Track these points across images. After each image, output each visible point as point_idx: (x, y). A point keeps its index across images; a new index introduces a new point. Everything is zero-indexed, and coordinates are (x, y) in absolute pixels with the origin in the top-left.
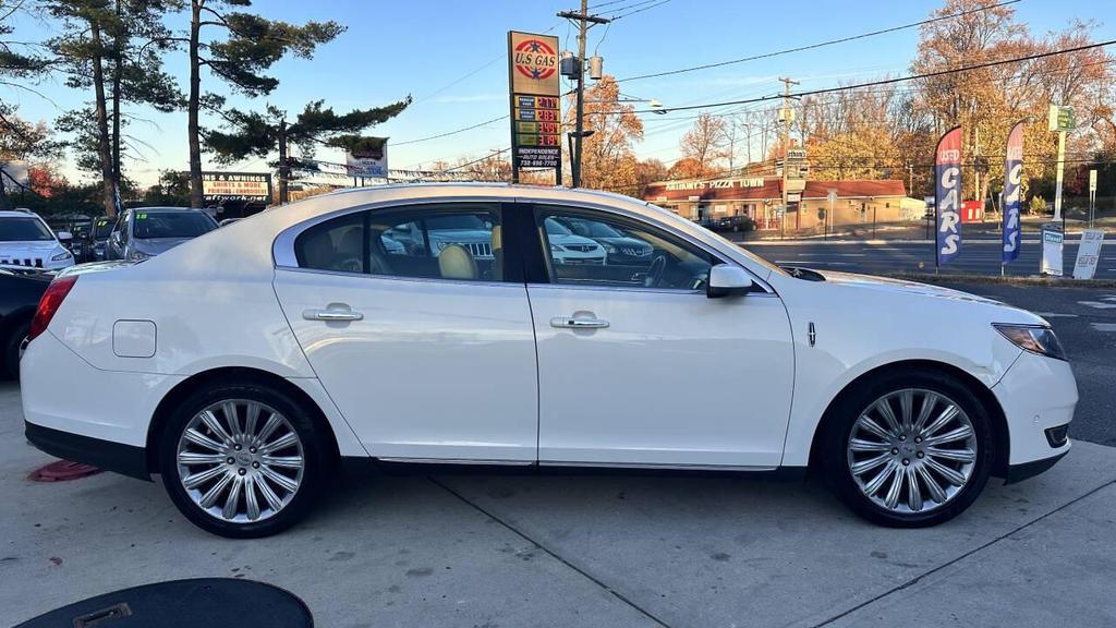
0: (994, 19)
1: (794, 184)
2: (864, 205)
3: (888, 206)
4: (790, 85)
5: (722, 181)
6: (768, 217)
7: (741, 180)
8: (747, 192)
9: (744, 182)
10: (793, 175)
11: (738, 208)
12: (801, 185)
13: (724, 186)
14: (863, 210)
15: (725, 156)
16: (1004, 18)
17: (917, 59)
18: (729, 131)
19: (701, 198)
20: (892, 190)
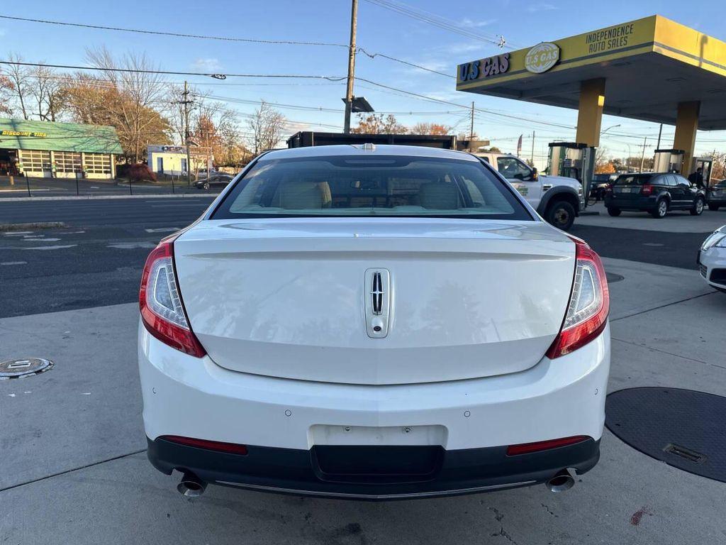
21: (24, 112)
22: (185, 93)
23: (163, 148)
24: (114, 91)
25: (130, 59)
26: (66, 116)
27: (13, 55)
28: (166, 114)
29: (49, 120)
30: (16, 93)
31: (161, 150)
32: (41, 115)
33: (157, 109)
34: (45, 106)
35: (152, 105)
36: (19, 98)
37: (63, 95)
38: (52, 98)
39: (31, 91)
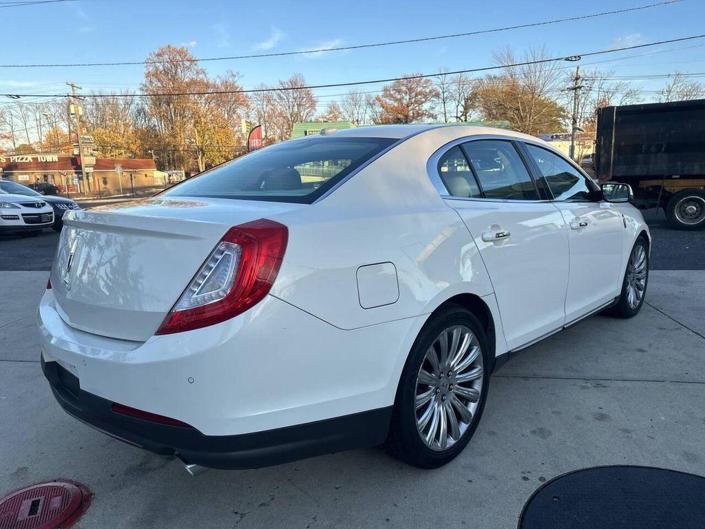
0: (188, 64)
1: (87, 161)
2: (131, 175)
3: (146, 176)
4: (75, 89)
5: (21, 157)
6: (64, 183)
7: (39, 157)
8: (46, 165)
9: (41, 158)
10: (86, 153)
11: (38, 177)
12: (93, 161)
13: (24, 161)
14: (131, 179)
15: (8, 138)
16: (193, 64)
17: (144, 83)
18: (8, 119)
19: (4, 170)
20: (148, 166)
21: (445, 116)
22: (577, 79)
23: (552, 137)
24: (514, 87)
25: (529, 53)
26: (474, 115)
27: (442, 68)
28: (561, 102)
29: (462, 121)
30: (441, 101)
31: (550, 138)
32: (457, 117)
33: (553, 99)
34: (461, 109)
35: (548, 95)
36: (443, 104)
37: (474, 96)
38: (466, 100)
39: (452, 97)
